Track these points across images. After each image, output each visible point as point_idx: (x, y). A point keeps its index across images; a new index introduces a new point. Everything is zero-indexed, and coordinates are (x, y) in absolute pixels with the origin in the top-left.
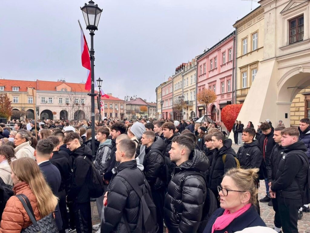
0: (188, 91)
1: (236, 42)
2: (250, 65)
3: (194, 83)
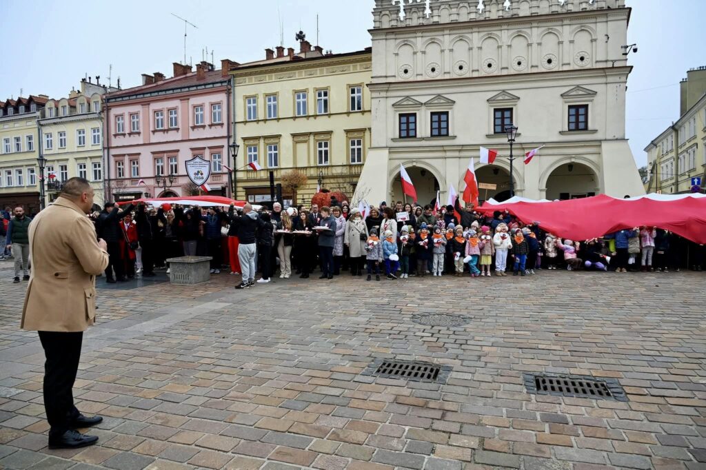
0: (67, 160)
2: (265, 138)
3: (93, 146)
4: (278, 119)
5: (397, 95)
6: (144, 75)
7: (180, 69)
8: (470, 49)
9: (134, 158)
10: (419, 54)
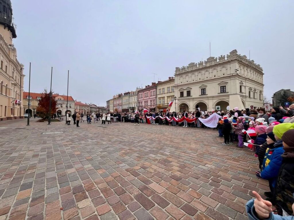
0: (132, 103)
1: (157, 90)
2: (162, 97)
3: (136, 100)
4: (165, 93)
5: (180, 88)
6: (145, 86)
7: (153, 84)
8: (195, 76)
9: (142, 102)
10: (184, 79)
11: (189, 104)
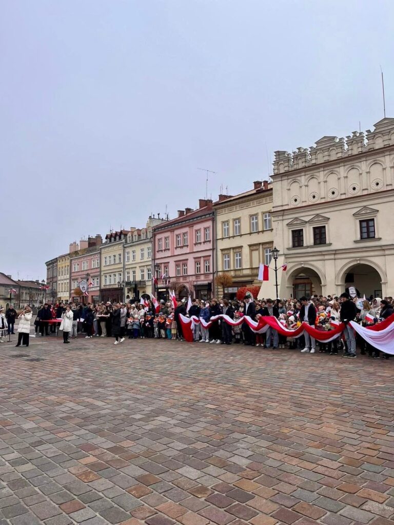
0: (136, 267)
1: (215, 224)
2: (234, 248)
3: (147, 259)
4: (241, 235)
5: (289, 218)
6: (178, 211)
7: (204, 203)
8: (339, 179)
9: (166, 265)
10: (304, 187)
11: (323, 271)
